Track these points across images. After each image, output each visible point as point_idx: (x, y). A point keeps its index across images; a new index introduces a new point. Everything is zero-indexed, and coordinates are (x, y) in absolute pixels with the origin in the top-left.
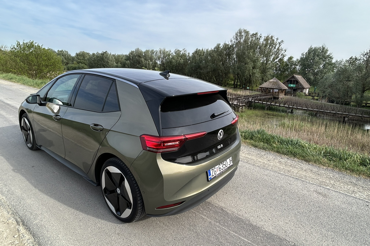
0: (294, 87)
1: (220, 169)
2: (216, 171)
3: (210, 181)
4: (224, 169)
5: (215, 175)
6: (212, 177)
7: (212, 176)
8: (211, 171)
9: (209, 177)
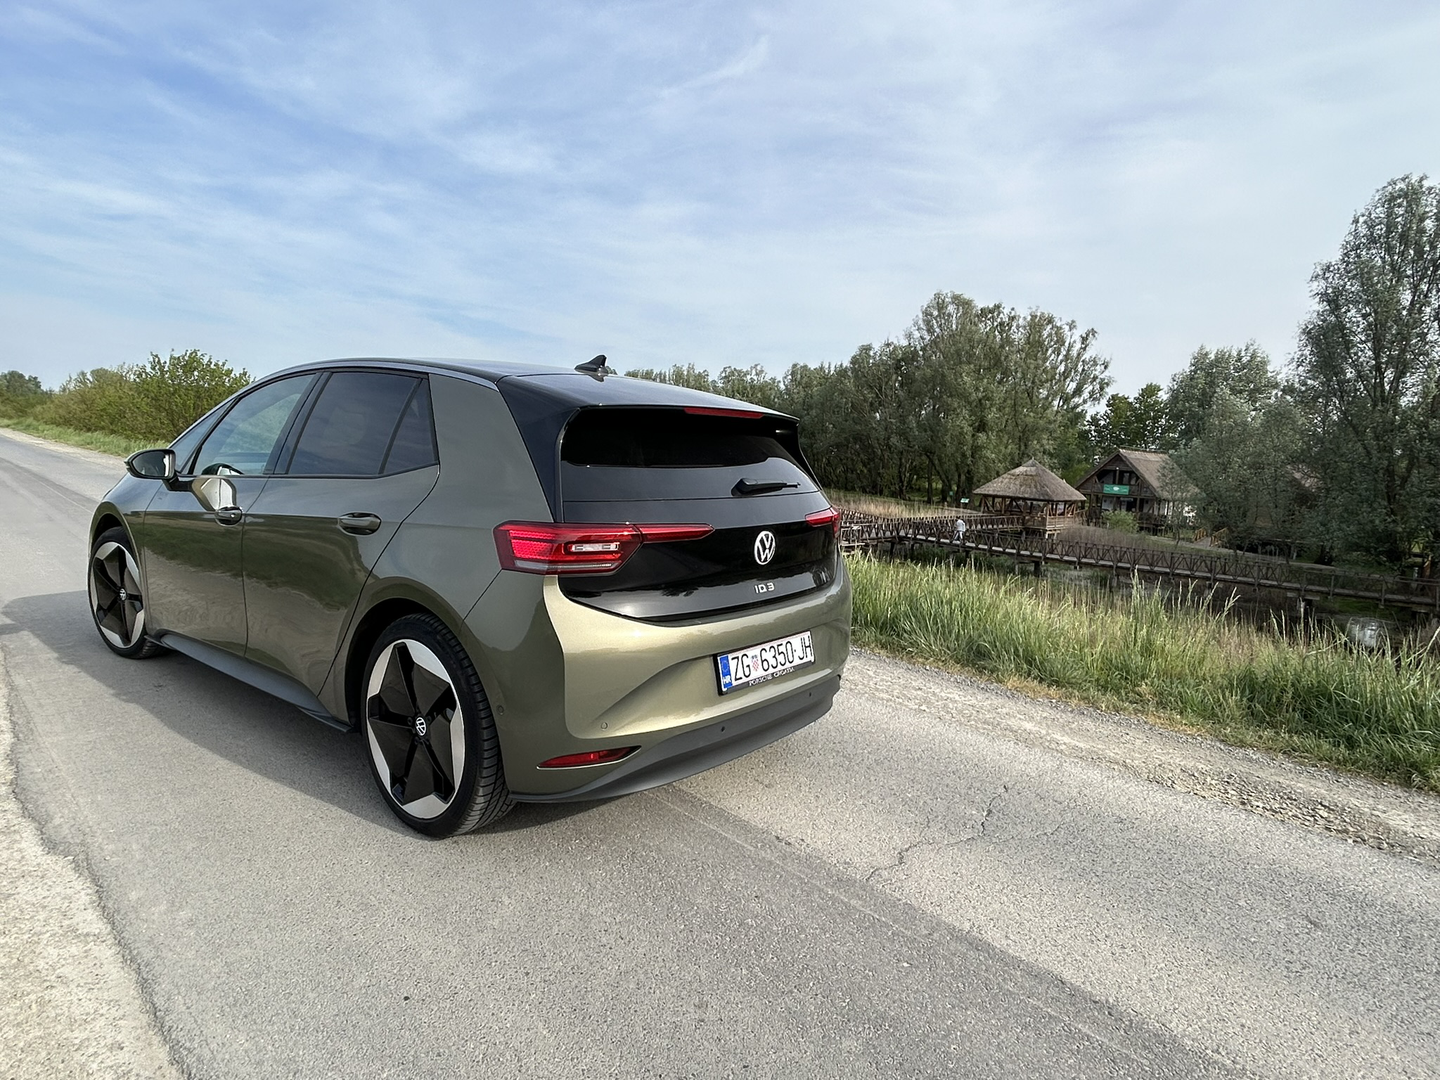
0: (1125, 496)
1: (765, 663)
2: (748, 666)
3: (726, 693)
4: (780, 667)
5: (745, 680)
6: (735, 683)
7: (736, 679)
8: (733, 664)
9: (725, 680)
